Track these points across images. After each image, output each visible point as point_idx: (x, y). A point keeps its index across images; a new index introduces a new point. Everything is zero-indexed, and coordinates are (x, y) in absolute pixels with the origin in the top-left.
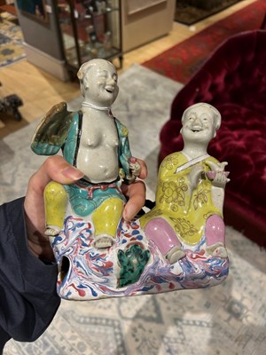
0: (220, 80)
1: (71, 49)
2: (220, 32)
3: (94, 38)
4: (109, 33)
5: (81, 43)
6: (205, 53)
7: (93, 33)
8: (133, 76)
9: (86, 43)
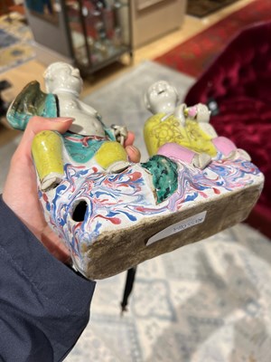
0: (234, 74)
1: (80, 48)
2: (234, 24)
3: (103, 35)
4: (118, 30)
5: (90, 40)
6: (217, 47)
7: (102, 30)
8: (143, 73)
9: (95, 40)
